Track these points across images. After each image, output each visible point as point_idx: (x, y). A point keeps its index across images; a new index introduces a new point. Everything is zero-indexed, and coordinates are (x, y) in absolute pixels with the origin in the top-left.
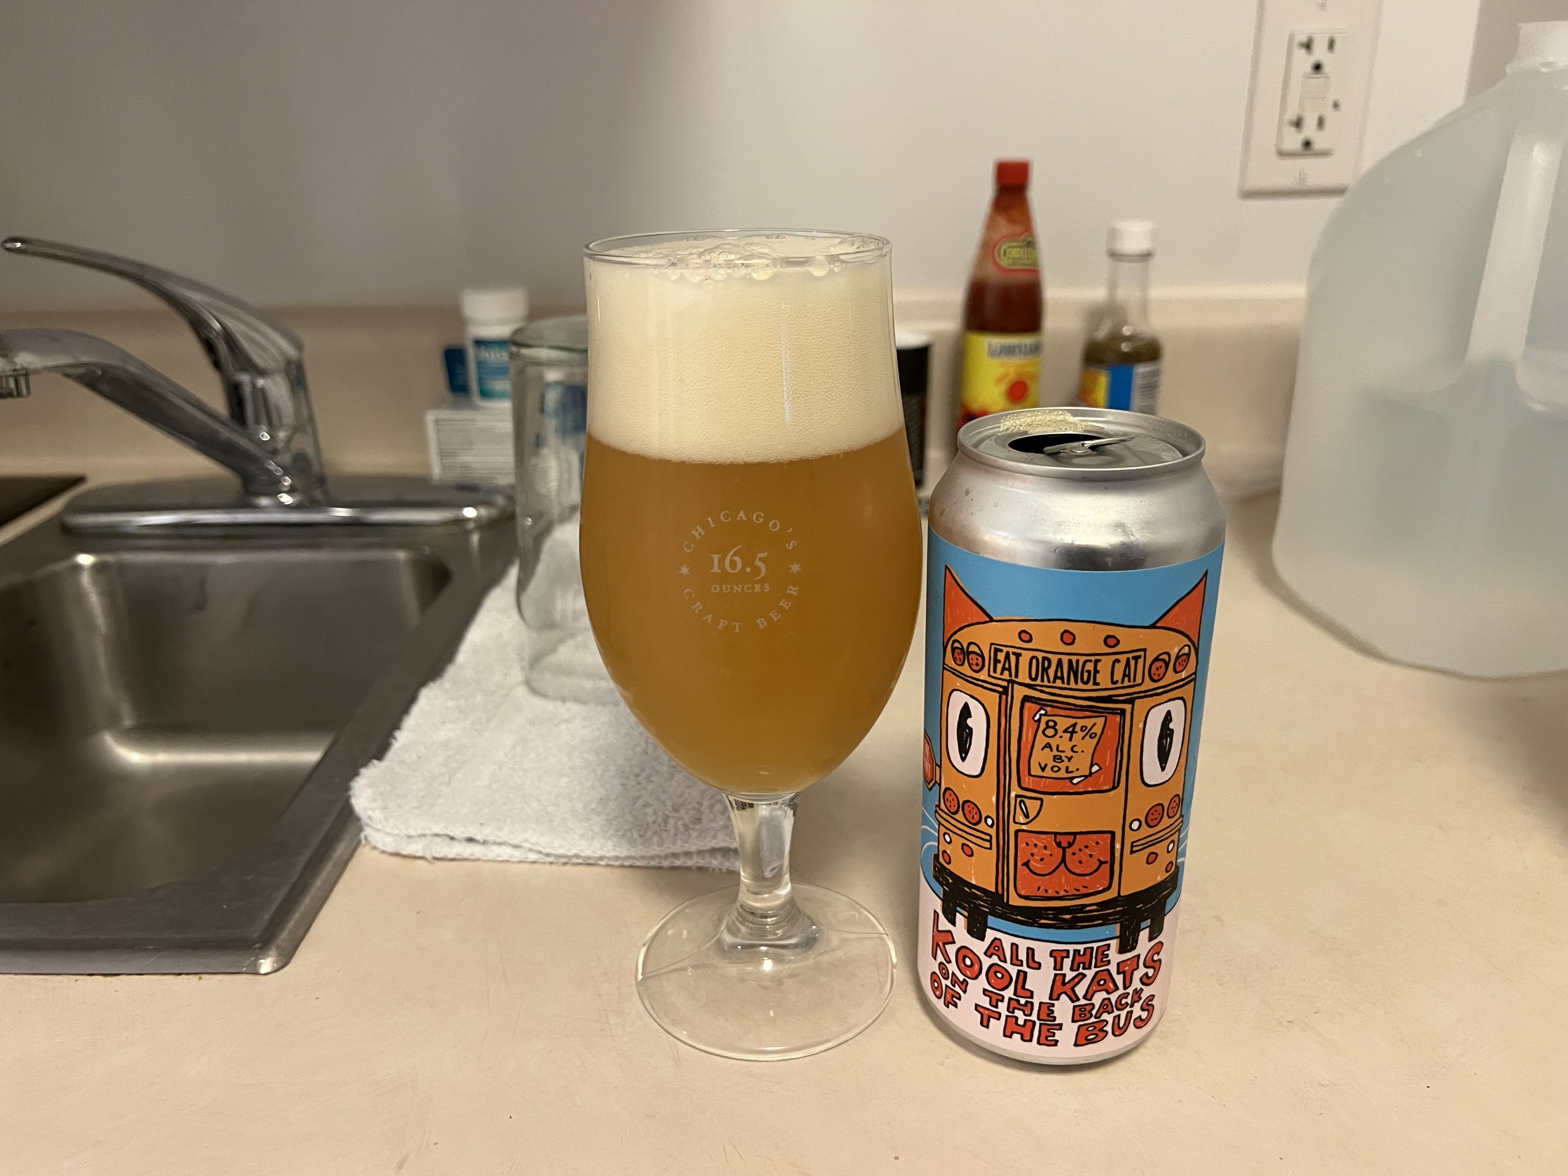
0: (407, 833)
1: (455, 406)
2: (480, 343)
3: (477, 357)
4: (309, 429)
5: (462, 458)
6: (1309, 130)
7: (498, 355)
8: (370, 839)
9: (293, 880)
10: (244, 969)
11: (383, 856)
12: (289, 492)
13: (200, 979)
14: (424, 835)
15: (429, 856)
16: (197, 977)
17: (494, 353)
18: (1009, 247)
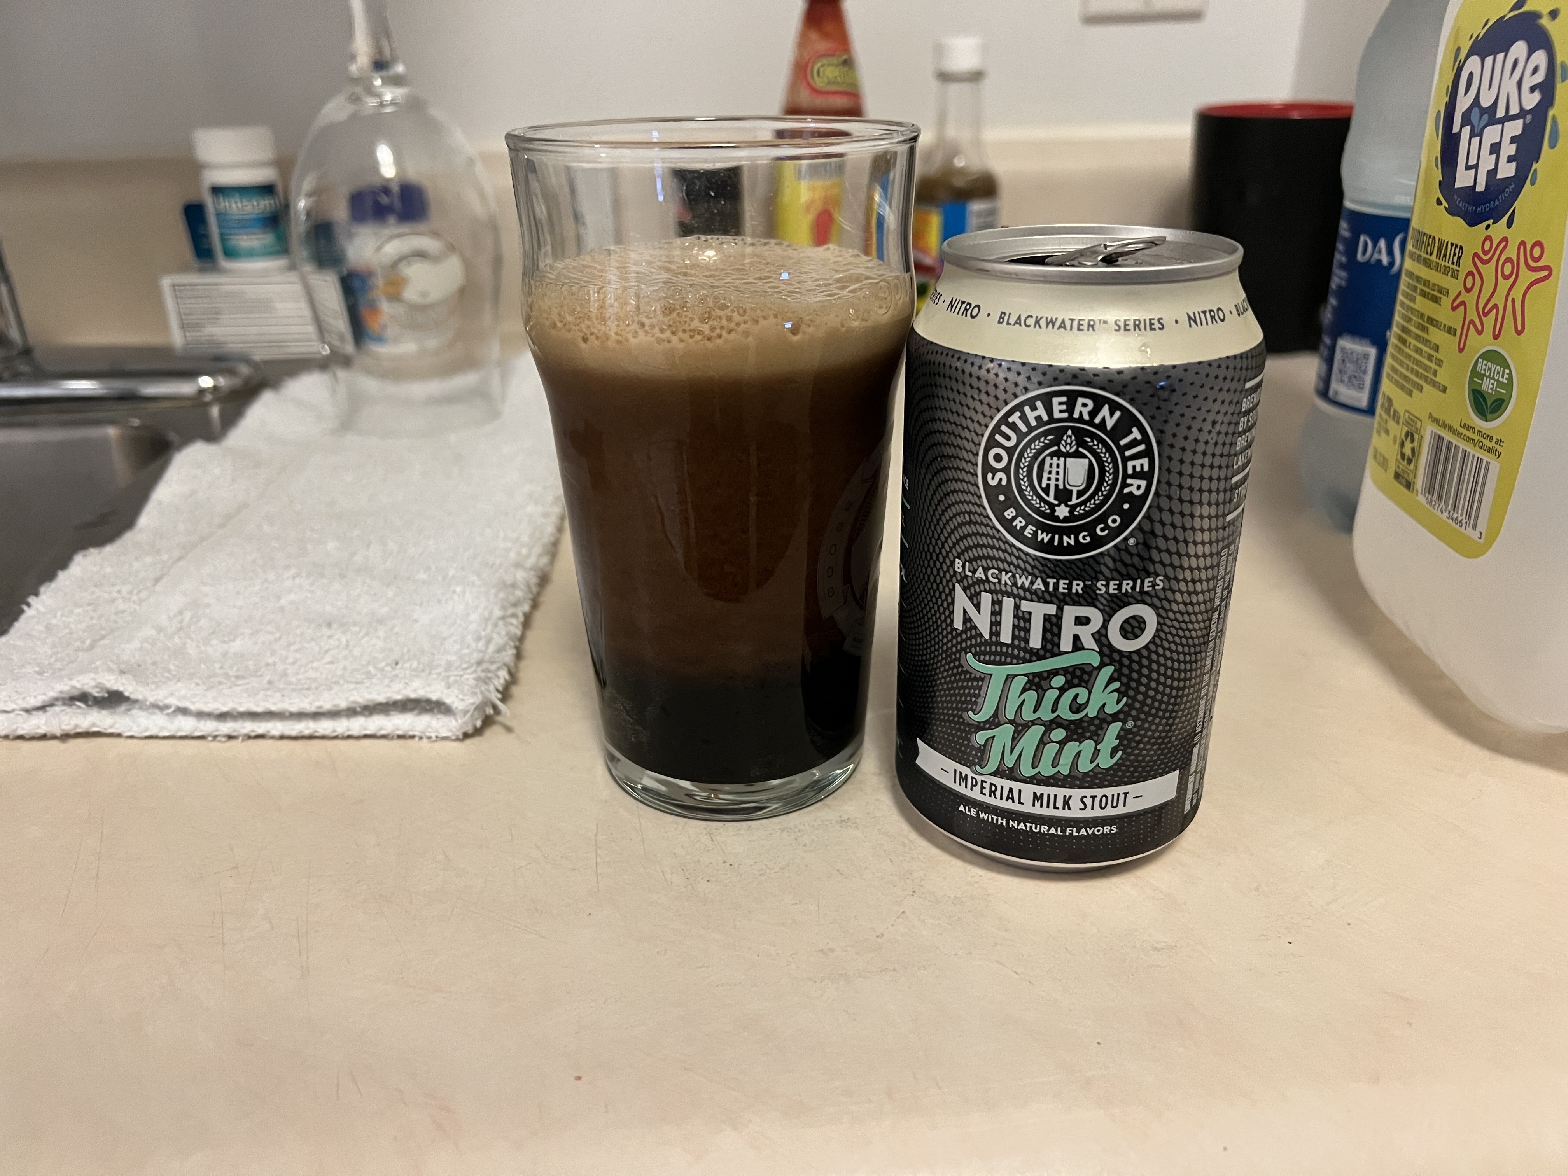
1: (202, 270)
2: (218, 191)
3: (216, 208)
5: (210, 329)
7: (240, 205)
17: (236, 203)
18: (822, 66)
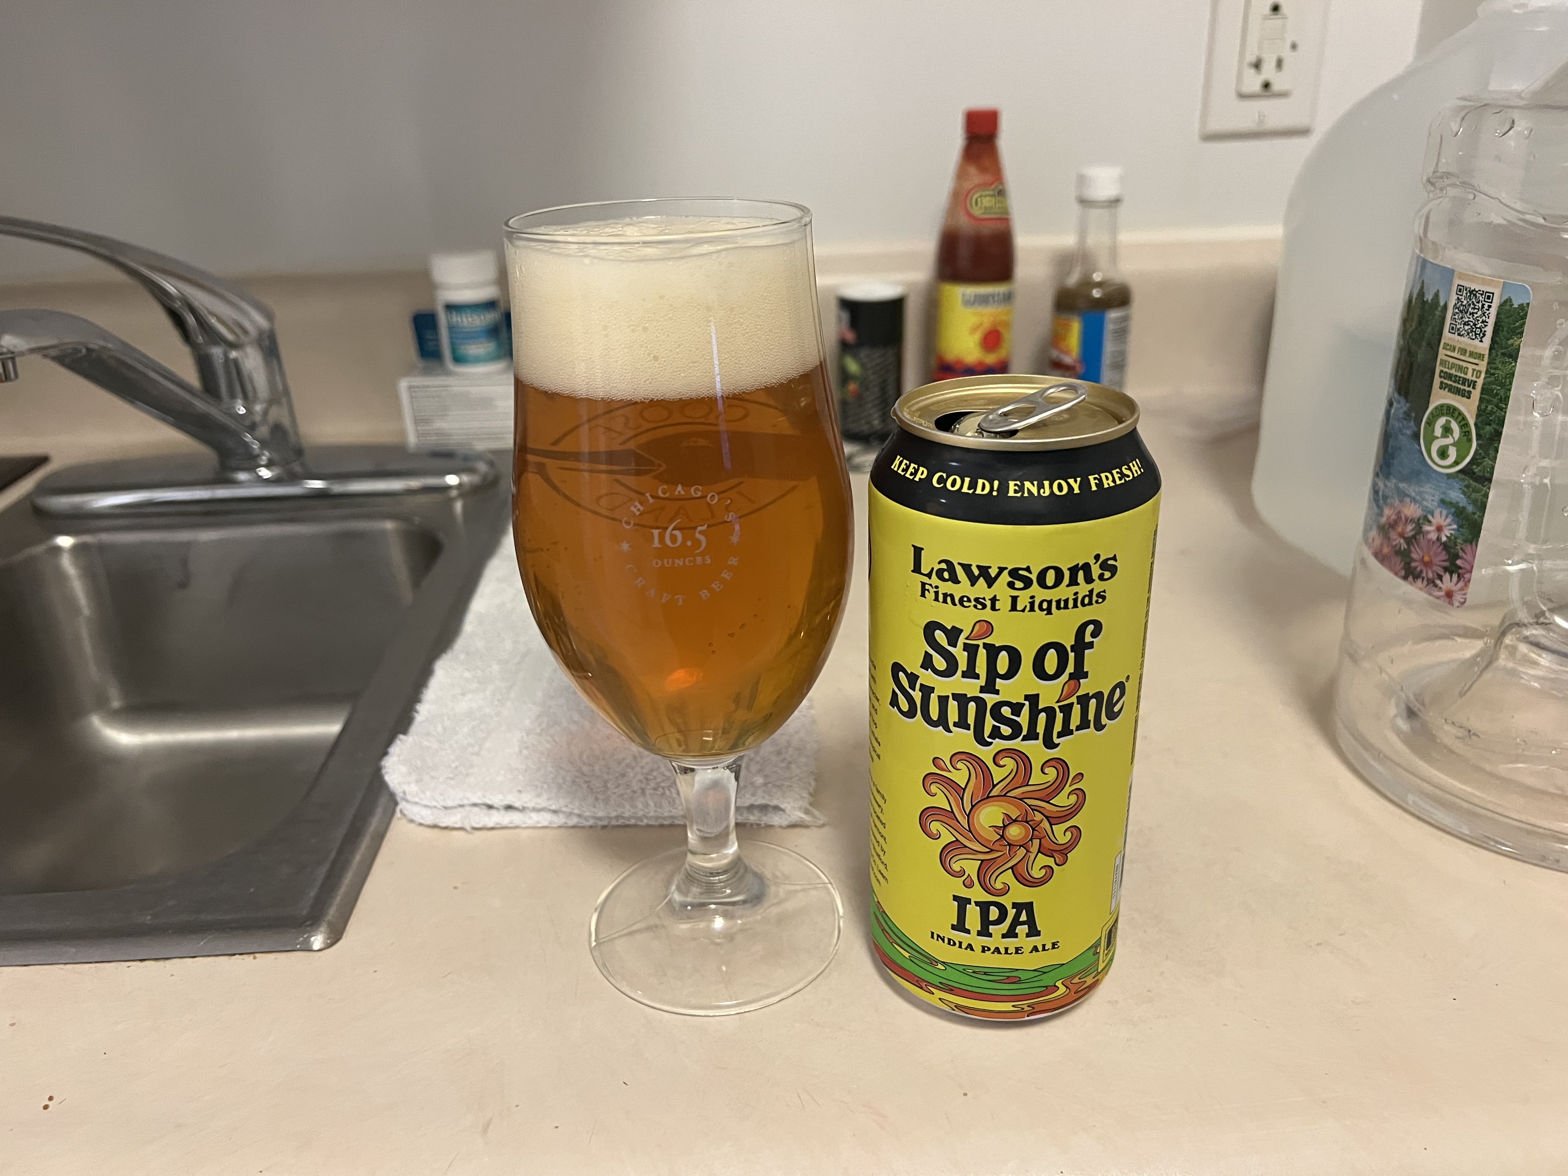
0: (444, 805)
1: (428, 372)
2: (451, 308)
3: (448, 322)
4: (284, 400)
5: (438, 424)
6: (1268, 72)
7: (470, 319)
8: (405, 812)
9: (333, 855)
10: (298, 946)
11: (422, 828)
12: (268, 466)
13: (255, 958)
14: (462, 806)
15: (468, 828)
16: (252, 956)
17: (467, 318)
18: (980, 197)
